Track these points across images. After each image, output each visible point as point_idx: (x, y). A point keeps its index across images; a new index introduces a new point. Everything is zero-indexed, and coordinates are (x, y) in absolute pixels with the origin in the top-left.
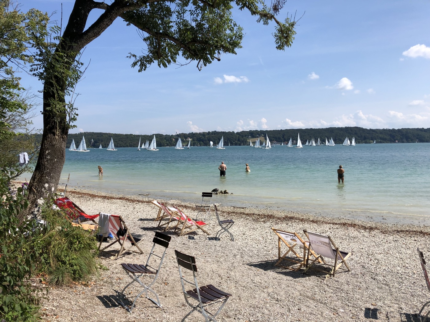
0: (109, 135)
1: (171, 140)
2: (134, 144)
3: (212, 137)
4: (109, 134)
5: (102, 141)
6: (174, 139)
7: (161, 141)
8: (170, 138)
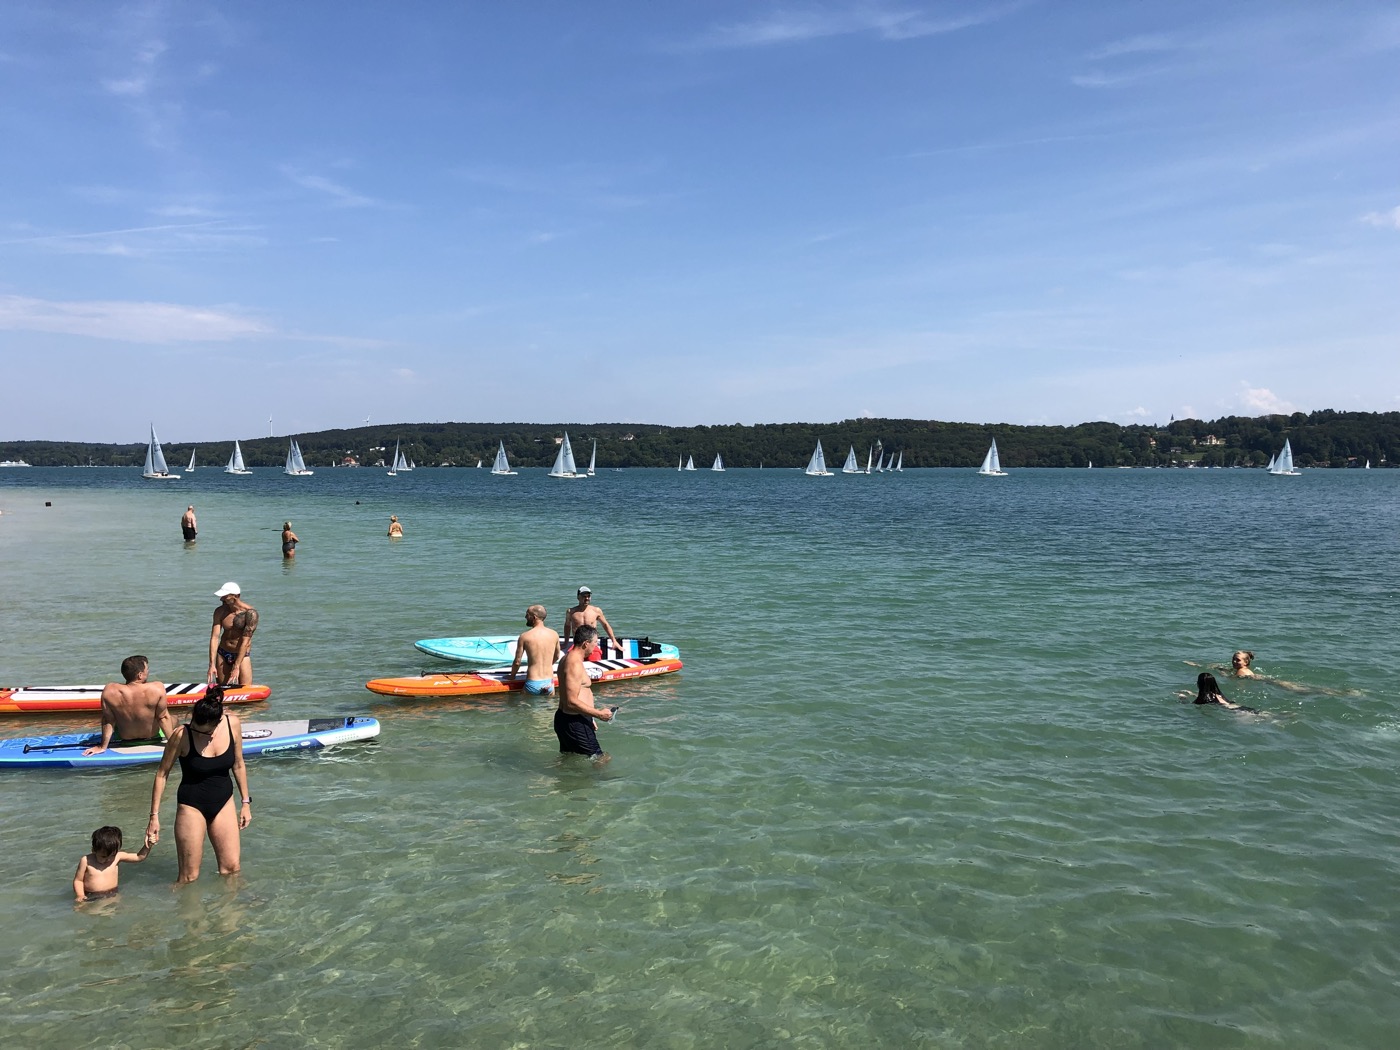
0: (931, 427)
1: (1144, 446)
2: (1009, 458)
3: (1309, 432)
4: (933, 422)
5: (907, 446)
6: (1155, 439)
7: (1103, 447)
8: (1141, 435)
